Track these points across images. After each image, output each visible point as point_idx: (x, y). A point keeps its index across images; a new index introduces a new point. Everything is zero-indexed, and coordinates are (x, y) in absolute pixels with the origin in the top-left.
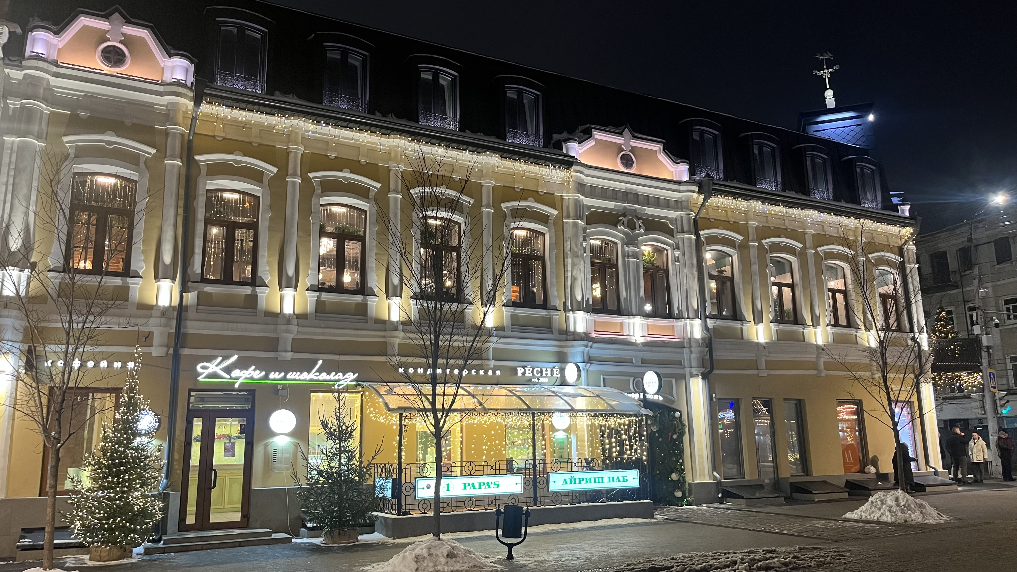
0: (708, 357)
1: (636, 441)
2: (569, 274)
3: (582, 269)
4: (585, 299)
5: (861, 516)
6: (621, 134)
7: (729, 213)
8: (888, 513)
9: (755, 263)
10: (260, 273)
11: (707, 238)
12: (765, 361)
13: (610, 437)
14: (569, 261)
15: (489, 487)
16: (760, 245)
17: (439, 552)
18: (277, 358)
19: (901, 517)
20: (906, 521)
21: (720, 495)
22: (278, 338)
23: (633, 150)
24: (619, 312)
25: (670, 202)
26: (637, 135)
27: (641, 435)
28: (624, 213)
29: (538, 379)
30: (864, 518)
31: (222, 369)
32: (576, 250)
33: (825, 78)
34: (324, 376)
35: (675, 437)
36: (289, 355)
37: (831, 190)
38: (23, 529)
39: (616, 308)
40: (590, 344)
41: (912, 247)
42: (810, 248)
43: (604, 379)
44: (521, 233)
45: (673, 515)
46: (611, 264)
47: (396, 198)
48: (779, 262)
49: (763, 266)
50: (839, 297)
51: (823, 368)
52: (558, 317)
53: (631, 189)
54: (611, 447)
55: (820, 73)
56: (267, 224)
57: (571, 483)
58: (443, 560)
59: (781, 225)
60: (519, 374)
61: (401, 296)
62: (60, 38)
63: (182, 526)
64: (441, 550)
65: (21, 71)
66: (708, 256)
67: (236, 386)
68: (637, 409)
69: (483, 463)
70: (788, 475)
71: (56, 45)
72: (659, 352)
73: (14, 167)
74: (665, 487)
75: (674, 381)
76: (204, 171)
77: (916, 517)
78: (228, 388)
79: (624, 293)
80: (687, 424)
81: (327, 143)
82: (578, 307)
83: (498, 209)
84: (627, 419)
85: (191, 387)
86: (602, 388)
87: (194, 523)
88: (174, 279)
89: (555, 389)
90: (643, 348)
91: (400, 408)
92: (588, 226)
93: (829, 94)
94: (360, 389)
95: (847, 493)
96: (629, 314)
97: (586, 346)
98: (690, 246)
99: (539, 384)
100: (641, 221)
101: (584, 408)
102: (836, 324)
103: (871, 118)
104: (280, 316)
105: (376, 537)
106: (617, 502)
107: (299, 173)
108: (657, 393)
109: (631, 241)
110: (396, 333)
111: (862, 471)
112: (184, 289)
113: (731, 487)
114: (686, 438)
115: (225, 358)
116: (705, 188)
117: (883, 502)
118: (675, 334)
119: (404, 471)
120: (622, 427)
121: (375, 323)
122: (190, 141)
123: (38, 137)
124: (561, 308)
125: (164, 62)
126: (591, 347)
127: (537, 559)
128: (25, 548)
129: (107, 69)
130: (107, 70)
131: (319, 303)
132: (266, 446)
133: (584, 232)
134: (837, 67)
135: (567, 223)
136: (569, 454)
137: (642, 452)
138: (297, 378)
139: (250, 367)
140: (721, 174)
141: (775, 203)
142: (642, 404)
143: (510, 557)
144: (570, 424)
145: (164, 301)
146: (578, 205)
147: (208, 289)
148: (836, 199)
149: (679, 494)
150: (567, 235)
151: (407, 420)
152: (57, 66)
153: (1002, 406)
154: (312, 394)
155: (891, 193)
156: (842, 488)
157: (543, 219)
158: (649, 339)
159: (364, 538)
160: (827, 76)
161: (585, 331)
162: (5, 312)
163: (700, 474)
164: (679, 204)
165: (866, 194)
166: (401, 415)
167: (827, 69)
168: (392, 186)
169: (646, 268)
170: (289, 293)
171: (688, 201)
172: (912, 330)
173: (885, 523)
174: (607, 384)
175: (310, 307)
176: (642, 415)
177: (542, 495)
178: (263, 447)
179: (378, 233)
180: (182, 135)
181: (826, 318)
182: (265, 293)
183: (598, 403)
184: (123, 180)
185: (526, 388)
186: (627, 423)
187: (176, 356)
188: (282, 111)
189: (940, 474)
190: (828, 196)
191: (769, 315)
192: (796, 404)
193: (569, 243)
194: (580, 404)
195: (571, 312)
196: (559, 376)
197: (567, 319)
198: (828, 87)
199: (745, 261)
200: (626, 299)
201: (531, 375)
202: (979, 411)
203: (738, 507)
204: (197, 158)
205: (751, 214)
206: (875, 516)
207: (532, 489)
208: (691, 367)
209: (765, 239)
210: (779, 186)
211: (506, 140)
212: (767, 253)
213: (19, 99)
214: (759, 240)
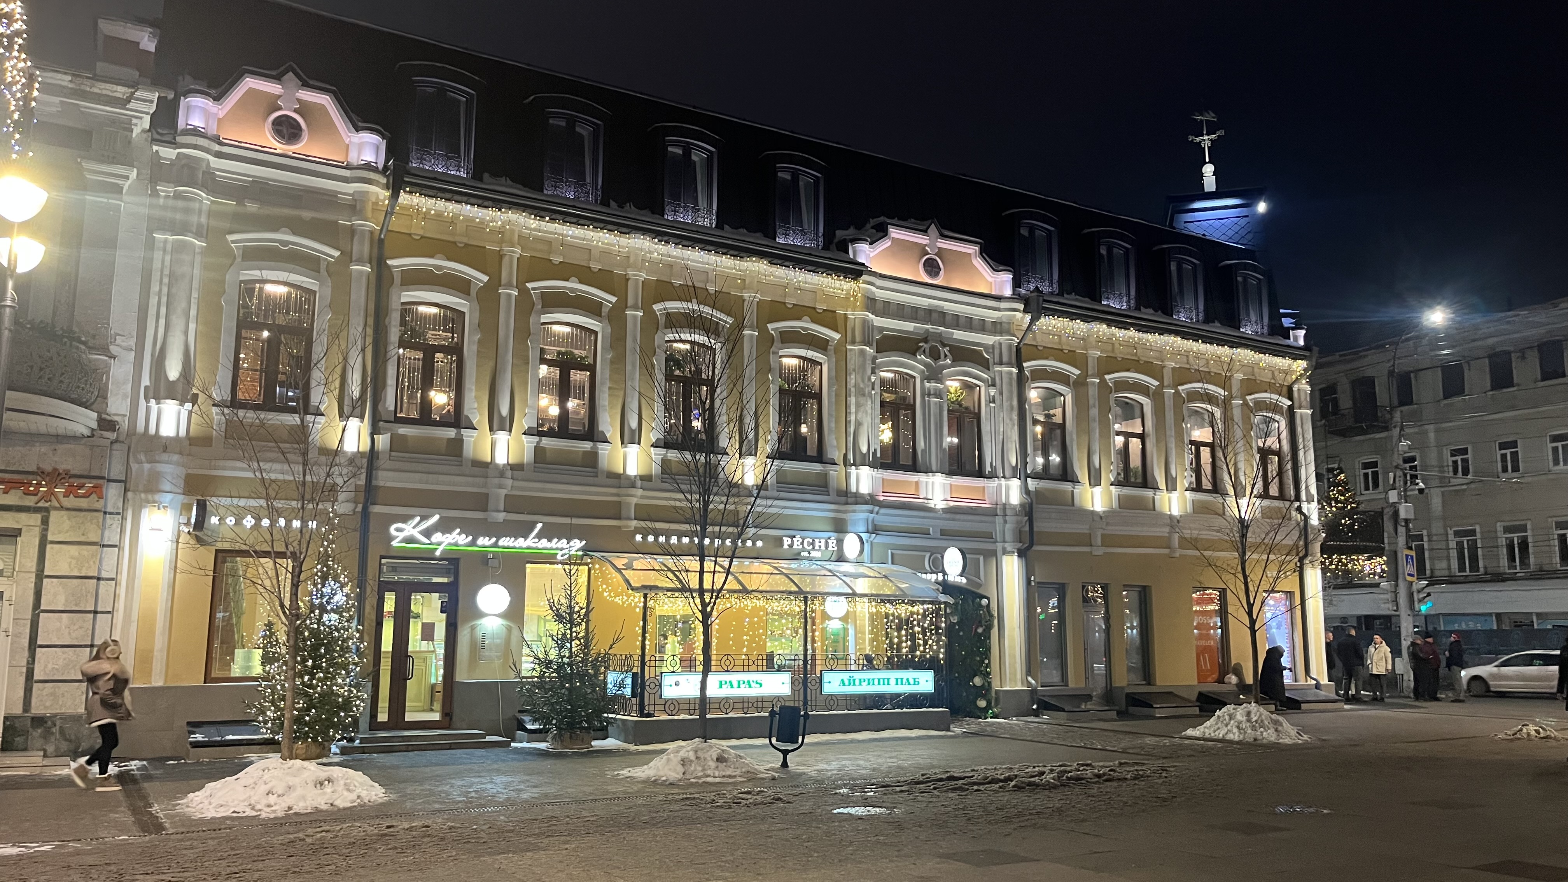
0: (1027, 528)
1: (932, 634)
2: (853, 418)
3: (869, 411)
4: (872, 450)
5: (1204, 733)
6: (925, 232)
7: (1064, 339)
8: (1235, 730)
9: (1094, 406)
10: (466, 412)
11: (1032, 372)
12: (1102, 535)
13: (899, 629)
14: (852, 400)
15: (750, 687)
16: (1103, 381)
17: (707, 755)
18: (486, 519)
19: (1250, 735)
20: (1255, 740)
21: (1035, 707)
22: (488, 494)
23: (940, 252)
24: (914, 467)
25: (986, 324)
26: (946, 233)
27: (938, 628)
28: (926, 338)
29: (809, 553)
30: (1207, 735)
31: (421, 533)
32: (862, 386)
33: (1204, 148)
34: (544, 543)
35: (980, 630)
36: (501, 516)
37: (1201, 307)
38: (188, 723)
39: (910, 463)
40: (877, 508)
41: (1304, 387)
42: (1169, 387)
43: (892, 554)
44: (791, 362)
45: (974, 728)
46: (907, 405)
47: (635, 317)
48: (1127, 403)
49: (1105, 410)
50: (1205, 453)
51: (1177, 545)
52: (836, 473)
53: (937, 306)
54: (901, 642)
55: (1198, 139)
56: (475, 348)
57: (850, 684)
58: (713, 764)
59: (1132, 355)
60: (786, 546)
61: (639, 444)
62: (221, 105)
63: (374, 725)
64: (709, 753)
65: (175, 149)
66: (1034, 395)
67: (438, 553)
68: (934, 594)
69: (743, 657)
70: (1124, 683)
71: (216, 114)
72: (964, 521)
73: (168, 273)
74: (965, 694)
75: (981, 558)
76: (397, 279)
77: (1269, 735)
78: (427, 556)
79: (922, 444)
80: (996, 615)
81: (549, 243)
82: (862, 461)
83: (763, 330)
84: (921, 607)
85: (383, 554)
86: (889, 566)
87: (386, 720)
88: (362, 417)
89: (832, 566)
90: (944, 515)
91: (645, 587)
92: (878, 355)
93: (1208, 170)
94: (589, 561)
95: (1197, 709)
96: (928, 471)
97: (871, 512)
98: (1010, 384)
99: (810, 559)
100: (948, 348)
101: (866, 591)
102: (1198, 488)
103: (1262, 207)
104: (491, 466)
105: (611, 743)
106: (905, 710)
107: (515, 284)
108: (961, 575)
109: (934, 375)
110: (633, 491)
111: (1221, 681)
112: (375, 431)
113: (1049, 696)
114: (995, 631)
115: (424, 518)
116: (1033, 305)
117: (1231, 717)
118: (986, 498)
119: (648, 664)
120: (915, 616)
121: (607, 477)
122: (381, 242)
123: (198, 235)
124: (840, 460)
125: (349, 137)
126: (877, 513)
127: (816, 768)
128: (196, 745)
129: (280, 147)
130: (281, 149)
131: (538, 450)
132: (473, 628)
133: (874, 362)
134: (1221, 133)
135: (851, 350)
136: (845, 648)
137: (939, 647)
138: (511, 545)
139: (454, 530)
140: (1055, 286)
141: (1125, 326)
142: (941, 588)
143: (785, 764)
144: (848, 611)
145: (351, 446)
146: (866, 325)
147: (403, 430)
148: (1207, 320)
149: (982, 704)
150: (850, 366)
151: (652, 601)
152: (221, 144)
153: (1420, 601)
154: (528, 565)
155: (1281, 311)
156: (1189, 701)
157: (821, 344)
158: (952, 504)
159: (597, 744)
160: (1206, 145)
161: (871, 492)
162: (165, 457)
163: (1010, 679)
164: (999, 326)
165: (1248, 315)
166: (645, 596)
167: (1207, 134)
168: (630, 302)
169: (952, 411)
170: (502, 437)
171: (1009, 323)
172: (1298, 498)
173: (1231, 742)
174: (896, 561)
175: (528, 456)
176: (940, 603)
177: (813, 698)
178: (469, 630)
179: (612, 362)
180: (372, 233)
181: (1185, 479)
182: (472, 437)
183: (884, 585)
184: (298, 289)
185: (794, 565)
186: (921, 611)
187: (365, 514)
188: (498, 204)
189: (1322, 688)
190: (1197, 315)
191: (1108, 476)
192: (1140, 592)
193: (853, 377)
194: (862, 586)
195: (853, 468)
196: (836, 549)
197: (848, 476)
198: (1207, 160)
199: (1080, 403)
200: (924, 451)
201: (801, 547)
202: (1390, 606)
203: (1057, 722)
204: (389, 262)
205: (1092, 340)
206: (1220, 734)
207: (802, 691)
208: (1004, 542)
209: (1109, 373)
210: (1132, 302)
211: (775, 239)
212: (1111, 392)
213: (173, 185)
214: (1101, 375)
